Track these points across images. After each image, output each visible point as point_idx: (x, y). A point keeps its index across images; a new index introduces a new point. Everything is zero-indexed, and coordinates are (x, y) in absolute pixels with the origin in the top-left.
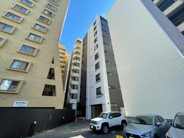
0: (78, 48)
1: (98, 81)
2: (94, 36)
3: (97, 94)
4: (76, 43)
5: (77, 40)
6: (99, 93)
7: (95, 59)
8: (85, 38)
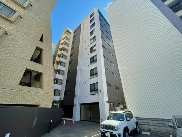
0: (67, 38)
1: (92, 77)
2: (90, 29)
3: (91, 91)
4: (66, 33)
5: (66, 30)
6: (94, 90)
7: (90, 52)
8: (76, 30)
